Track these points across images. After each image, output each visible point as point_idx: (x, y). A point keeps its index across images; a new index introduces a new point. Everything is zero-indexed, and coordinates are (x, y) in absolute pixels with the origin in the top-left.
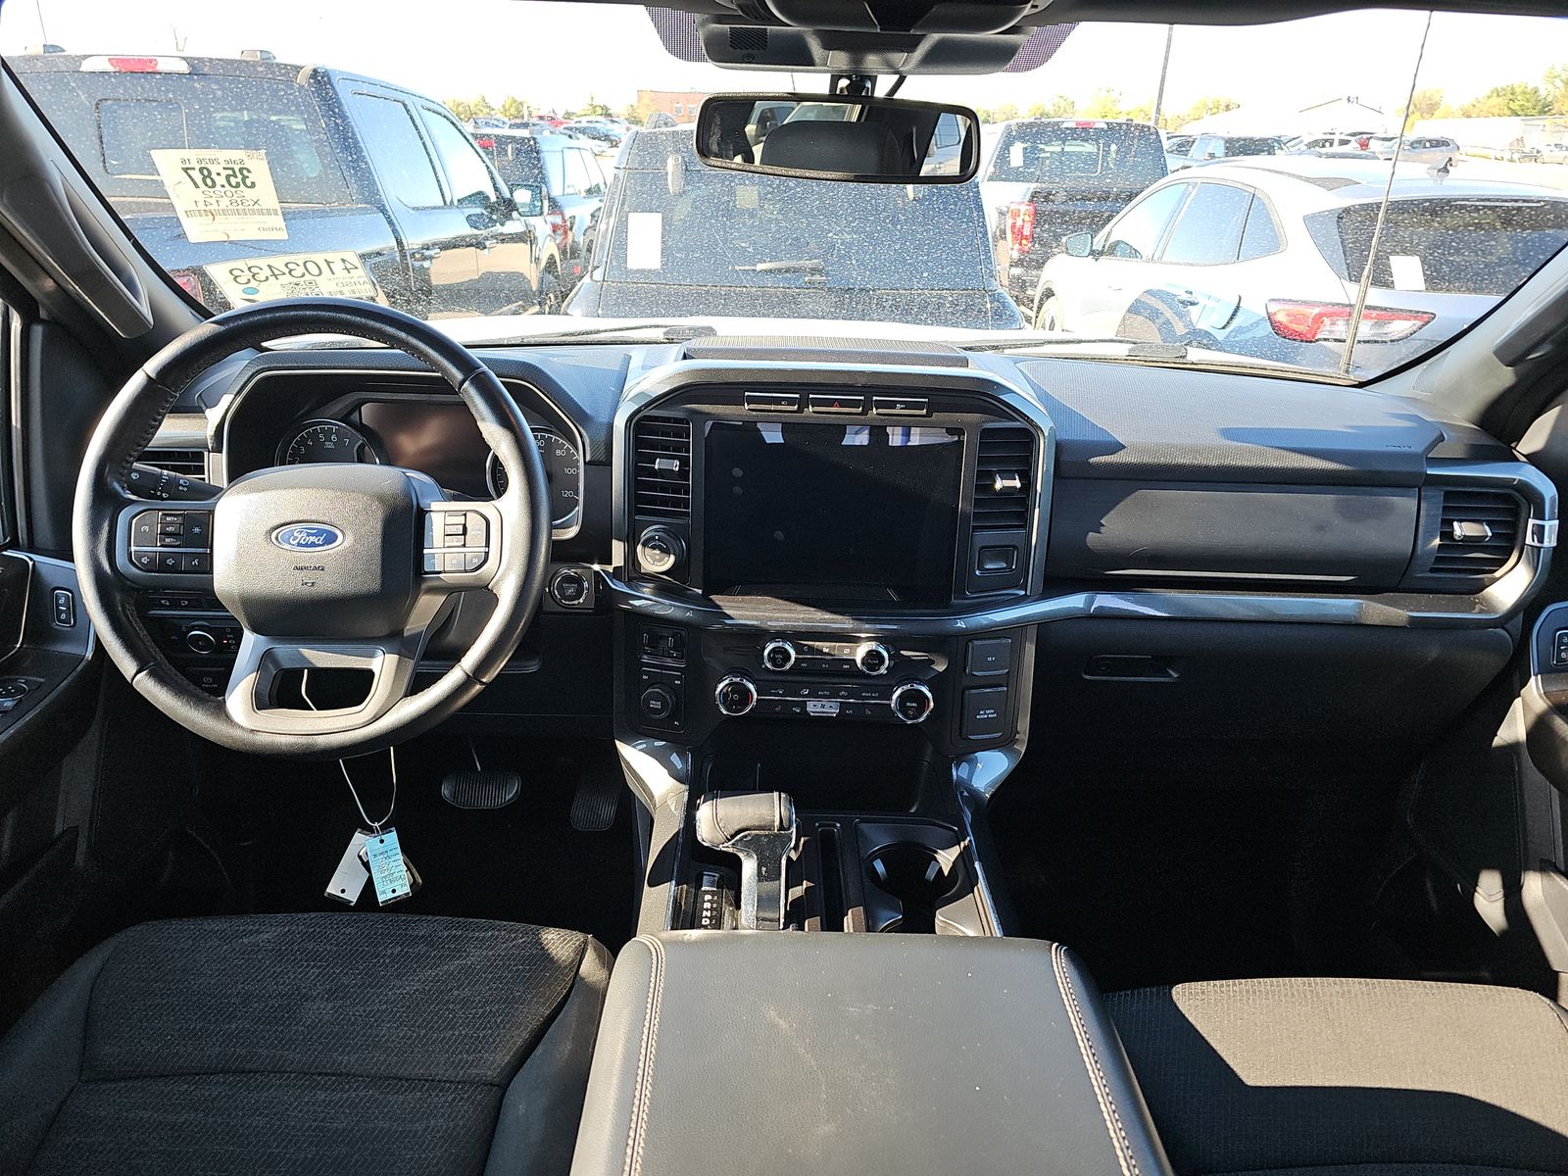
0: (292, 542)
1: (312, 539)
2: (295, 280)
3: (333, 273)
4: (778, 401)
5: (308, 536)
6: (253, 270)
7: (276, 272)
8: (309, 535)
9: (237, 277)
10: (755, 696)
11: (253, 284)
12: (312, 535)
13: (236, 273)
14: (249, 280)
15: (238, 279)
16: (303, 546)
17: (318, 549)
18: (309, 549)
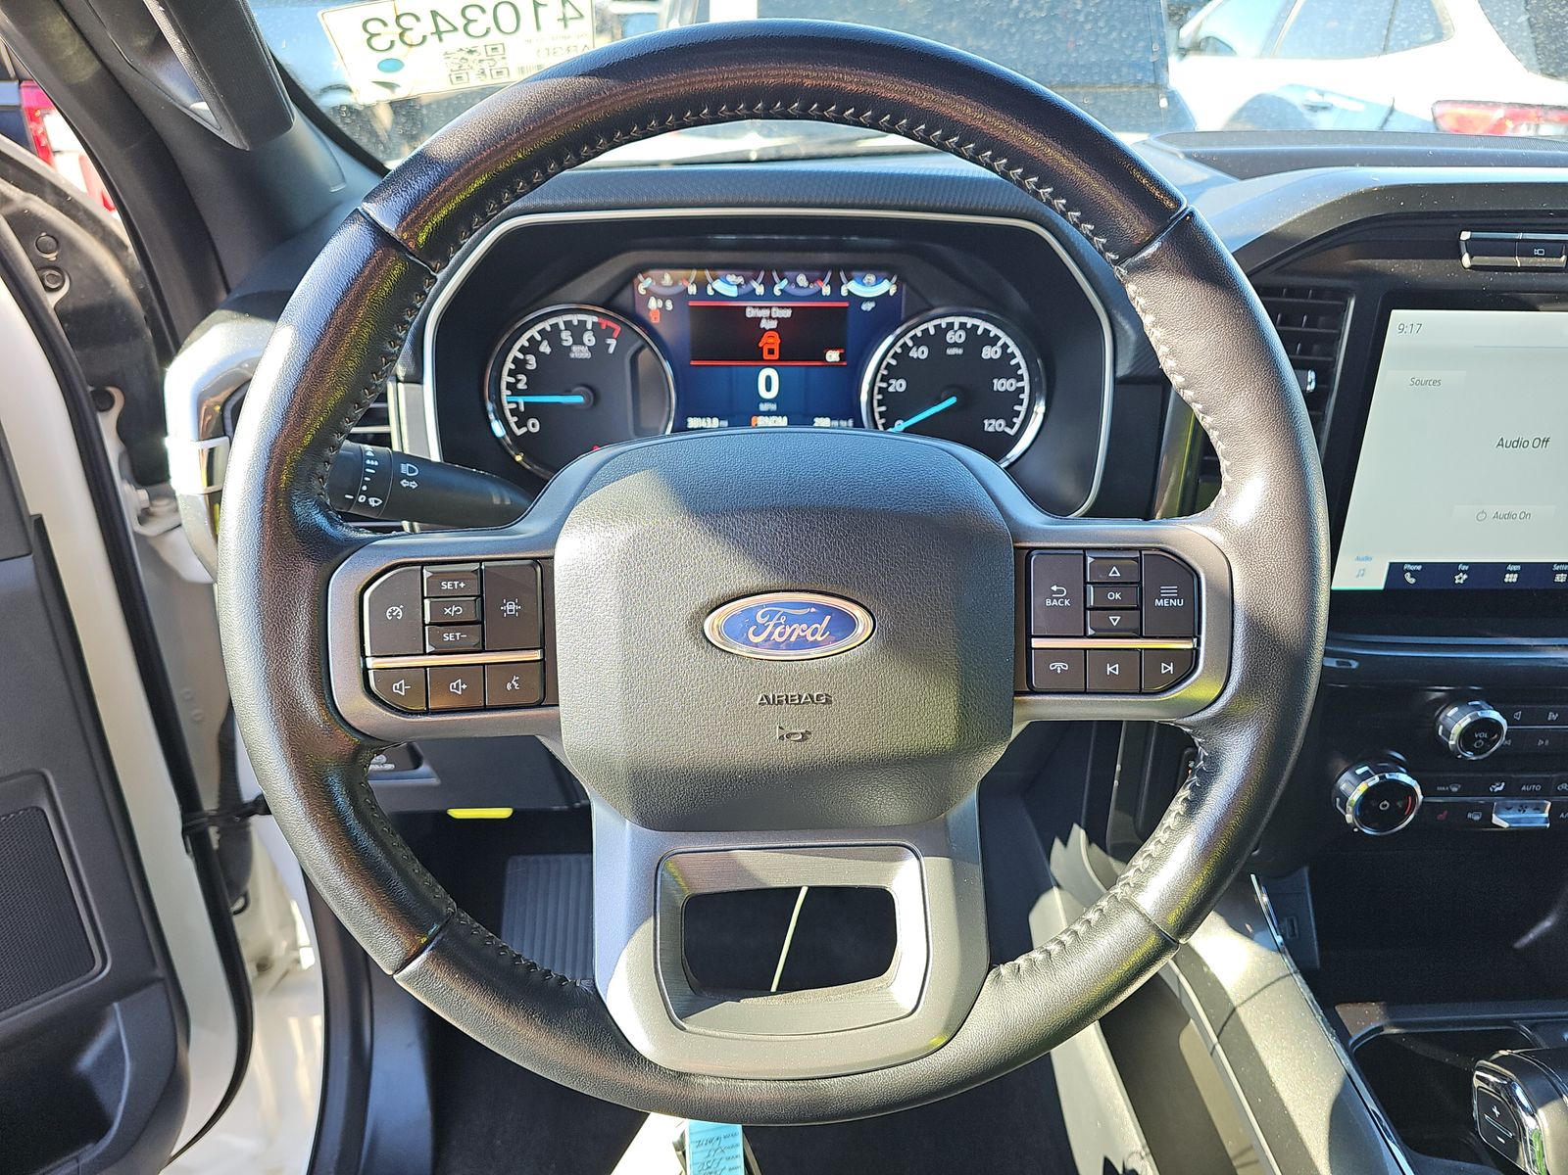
0: (751, 637)
1: (799, 630)
2: (469, 43)
3: (538, 28)
4: (1526, 249)
5: (789, 623)
6: (404, 21)
7: (443, 26)
8: (791, 620)
9: (372, 35)
10: (1421, 797)
11: (400, 51)
12: (800, 620)
13: (373, 27)
14: (392, 42)
15: (375, 42)
16: (776, 646)
17: (814, 653)
18: (793, 655)
